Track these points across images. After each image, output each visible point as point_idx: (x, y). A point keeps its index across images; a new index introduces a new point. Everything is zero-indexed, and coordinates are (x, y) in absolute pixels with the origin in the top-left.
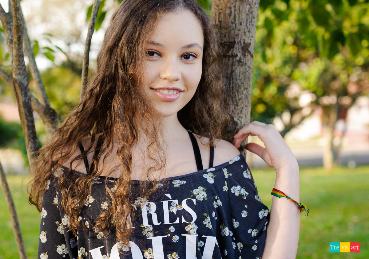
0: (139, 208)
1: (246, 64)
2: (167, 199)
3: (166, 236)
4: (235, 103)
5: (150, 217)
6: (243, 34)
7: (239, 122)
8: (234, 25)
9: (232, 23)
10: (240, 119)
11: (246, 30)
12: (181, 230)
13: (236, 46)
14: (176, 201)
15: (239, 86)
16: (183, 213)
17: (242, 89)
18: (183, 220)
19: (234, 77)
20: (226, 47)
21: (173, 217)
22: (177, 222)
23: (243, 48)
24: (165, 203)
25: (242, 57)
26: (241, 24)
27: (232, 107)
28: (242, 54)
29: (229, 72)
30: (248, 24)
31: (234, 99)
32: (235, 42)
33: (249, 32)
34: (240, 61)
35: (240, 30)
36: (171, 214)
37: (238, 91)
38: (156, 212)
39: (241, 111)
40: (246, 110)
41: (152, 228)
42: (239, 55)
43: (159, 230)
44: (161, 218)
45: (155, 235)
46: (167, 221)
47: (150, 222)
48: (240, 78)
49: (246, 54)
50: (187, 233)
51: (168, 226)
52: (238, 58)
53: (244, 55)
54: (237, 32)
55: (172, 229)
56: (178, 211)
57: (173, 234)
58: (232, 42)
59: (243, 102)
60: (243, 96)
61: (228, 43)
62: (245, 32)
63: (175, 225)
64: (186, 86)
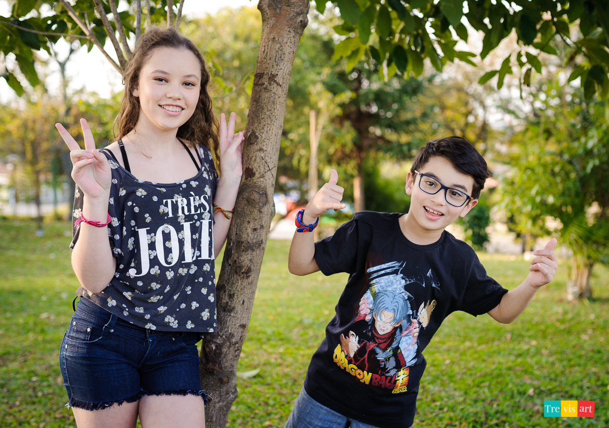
0: (177, 202)
1: (271, 90)
2: (192, 196)
3: (192, 222)
4: (259, 122)
5: (183, 208)
6: (271, 67)
7: (260, 137)
8: (265, 60)
9: (265, 58)
10: (261, 134)
11: (274, 64)
12: (200, 217)
13: (265, 76)
14: (197, 197)
15: (263, 109)
16: (202, 205)
17: (266, 110)
18: (202, 211)
19: (260, 101)
20: (258, 77)
21: (196, 209)
22: (199, 212)
23: (269, 78)
24: (192, 198)
25: (268, 86)
26: (270, 59)
27: (256, 125)
28: (269, 83)
29: (258, 97)
30: (277, 59)
31: (258, 119)
32: (264, 73)
33: (277, 65)
34: (266, 88)
35: (269, 64)
36: (195, 206)
37: (261, 112)
38: (187, 205)
39: (263, 128)
40: (268, 127)
41: (184, 216)
42: (266, 83)
43: (188, 218)
44: (189, 210)
45: (186, 221)
46: (193, 212)
47: (183, 212)
48: (265, 102)
49: (272, 83)
50: (203, 219)
51: (194, 215)
52: (264, 86)
53: (270, 84)
54: (267, 65)
55: (196, 217)
56: (199, 205)
57: (196, 221)
58: (261, 74)
59: (265, 121)
60: (266, 116)
61: (259, 75)
62: (273, 66)
63: (197, 214)
64: (186, 104)
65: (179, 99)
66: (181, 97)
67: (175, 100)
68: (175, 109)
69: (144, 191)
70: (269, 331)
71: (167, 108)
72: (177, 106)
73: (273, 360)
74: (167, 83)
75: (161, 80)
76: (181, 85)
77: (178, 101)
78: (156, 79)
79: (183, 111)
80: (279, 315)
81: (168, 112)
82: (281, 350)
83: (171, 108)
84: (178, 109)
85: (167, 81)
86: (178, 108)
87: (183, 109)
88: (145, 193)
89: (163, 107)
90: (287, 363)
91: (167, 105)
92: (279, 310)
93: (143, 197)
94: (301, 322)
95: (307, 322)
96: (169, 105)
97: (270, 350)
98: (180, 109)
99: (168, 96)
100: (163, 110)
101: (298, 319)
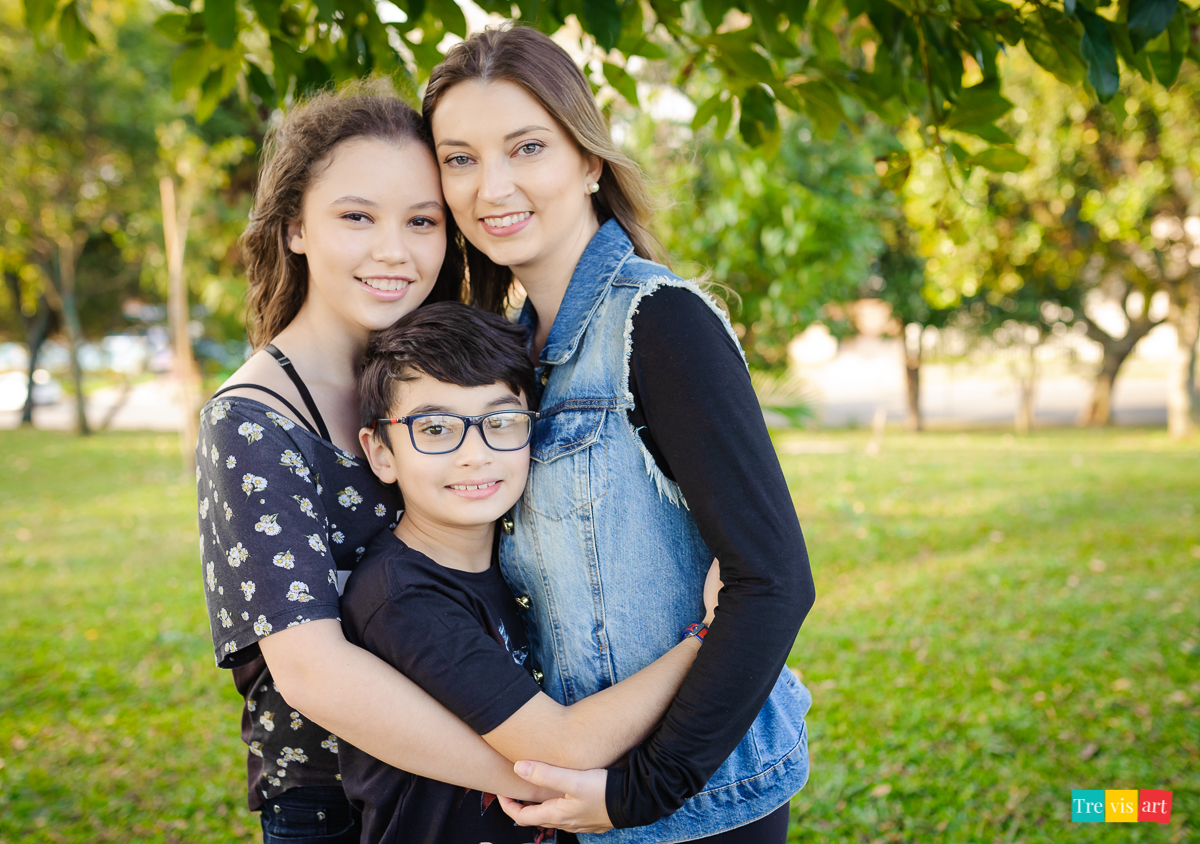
64: (419, 272)
65: (403, 263)
66: (407, 258)
67: (392, 265)
68: (393, 285)
69: (356, 493)
70: (85, 672)
71: (375, 283)
72: (397, 279)
73: (89, 750)
74: (370, 224)
75: (355, 217)
76: (404, 226)
77: (400, 267)
78: (345, 217)
79: (412, 285)
80: (109, 627)
81: (379, 293)
82: (110, 719)
83: (383, 285)
84: (400, 285)
85: (370, 219)
86: (400, 282)
87: (410, 282)
88: (358, 500)
89: (364, 281)
90: (121, 754)
91: (373, 278)
92: (112, 614)
93: (354, 509)
94: (156, 642)
95: (170, 637)
96: (379, 278)
97: (85, 722)
98: (405, 283)
99: (378, 256)
100: (366, 289)
101: (148, 634)
